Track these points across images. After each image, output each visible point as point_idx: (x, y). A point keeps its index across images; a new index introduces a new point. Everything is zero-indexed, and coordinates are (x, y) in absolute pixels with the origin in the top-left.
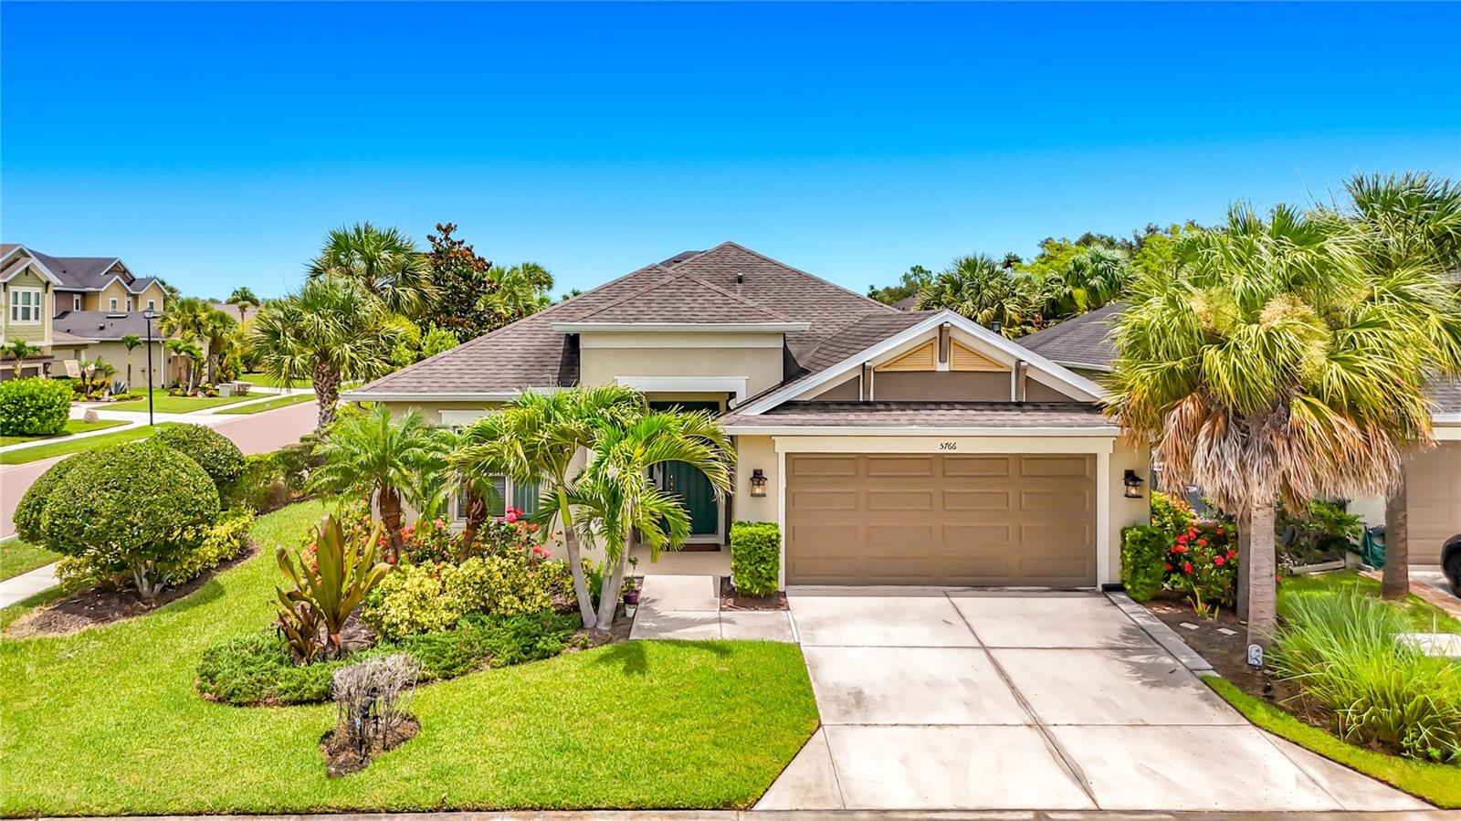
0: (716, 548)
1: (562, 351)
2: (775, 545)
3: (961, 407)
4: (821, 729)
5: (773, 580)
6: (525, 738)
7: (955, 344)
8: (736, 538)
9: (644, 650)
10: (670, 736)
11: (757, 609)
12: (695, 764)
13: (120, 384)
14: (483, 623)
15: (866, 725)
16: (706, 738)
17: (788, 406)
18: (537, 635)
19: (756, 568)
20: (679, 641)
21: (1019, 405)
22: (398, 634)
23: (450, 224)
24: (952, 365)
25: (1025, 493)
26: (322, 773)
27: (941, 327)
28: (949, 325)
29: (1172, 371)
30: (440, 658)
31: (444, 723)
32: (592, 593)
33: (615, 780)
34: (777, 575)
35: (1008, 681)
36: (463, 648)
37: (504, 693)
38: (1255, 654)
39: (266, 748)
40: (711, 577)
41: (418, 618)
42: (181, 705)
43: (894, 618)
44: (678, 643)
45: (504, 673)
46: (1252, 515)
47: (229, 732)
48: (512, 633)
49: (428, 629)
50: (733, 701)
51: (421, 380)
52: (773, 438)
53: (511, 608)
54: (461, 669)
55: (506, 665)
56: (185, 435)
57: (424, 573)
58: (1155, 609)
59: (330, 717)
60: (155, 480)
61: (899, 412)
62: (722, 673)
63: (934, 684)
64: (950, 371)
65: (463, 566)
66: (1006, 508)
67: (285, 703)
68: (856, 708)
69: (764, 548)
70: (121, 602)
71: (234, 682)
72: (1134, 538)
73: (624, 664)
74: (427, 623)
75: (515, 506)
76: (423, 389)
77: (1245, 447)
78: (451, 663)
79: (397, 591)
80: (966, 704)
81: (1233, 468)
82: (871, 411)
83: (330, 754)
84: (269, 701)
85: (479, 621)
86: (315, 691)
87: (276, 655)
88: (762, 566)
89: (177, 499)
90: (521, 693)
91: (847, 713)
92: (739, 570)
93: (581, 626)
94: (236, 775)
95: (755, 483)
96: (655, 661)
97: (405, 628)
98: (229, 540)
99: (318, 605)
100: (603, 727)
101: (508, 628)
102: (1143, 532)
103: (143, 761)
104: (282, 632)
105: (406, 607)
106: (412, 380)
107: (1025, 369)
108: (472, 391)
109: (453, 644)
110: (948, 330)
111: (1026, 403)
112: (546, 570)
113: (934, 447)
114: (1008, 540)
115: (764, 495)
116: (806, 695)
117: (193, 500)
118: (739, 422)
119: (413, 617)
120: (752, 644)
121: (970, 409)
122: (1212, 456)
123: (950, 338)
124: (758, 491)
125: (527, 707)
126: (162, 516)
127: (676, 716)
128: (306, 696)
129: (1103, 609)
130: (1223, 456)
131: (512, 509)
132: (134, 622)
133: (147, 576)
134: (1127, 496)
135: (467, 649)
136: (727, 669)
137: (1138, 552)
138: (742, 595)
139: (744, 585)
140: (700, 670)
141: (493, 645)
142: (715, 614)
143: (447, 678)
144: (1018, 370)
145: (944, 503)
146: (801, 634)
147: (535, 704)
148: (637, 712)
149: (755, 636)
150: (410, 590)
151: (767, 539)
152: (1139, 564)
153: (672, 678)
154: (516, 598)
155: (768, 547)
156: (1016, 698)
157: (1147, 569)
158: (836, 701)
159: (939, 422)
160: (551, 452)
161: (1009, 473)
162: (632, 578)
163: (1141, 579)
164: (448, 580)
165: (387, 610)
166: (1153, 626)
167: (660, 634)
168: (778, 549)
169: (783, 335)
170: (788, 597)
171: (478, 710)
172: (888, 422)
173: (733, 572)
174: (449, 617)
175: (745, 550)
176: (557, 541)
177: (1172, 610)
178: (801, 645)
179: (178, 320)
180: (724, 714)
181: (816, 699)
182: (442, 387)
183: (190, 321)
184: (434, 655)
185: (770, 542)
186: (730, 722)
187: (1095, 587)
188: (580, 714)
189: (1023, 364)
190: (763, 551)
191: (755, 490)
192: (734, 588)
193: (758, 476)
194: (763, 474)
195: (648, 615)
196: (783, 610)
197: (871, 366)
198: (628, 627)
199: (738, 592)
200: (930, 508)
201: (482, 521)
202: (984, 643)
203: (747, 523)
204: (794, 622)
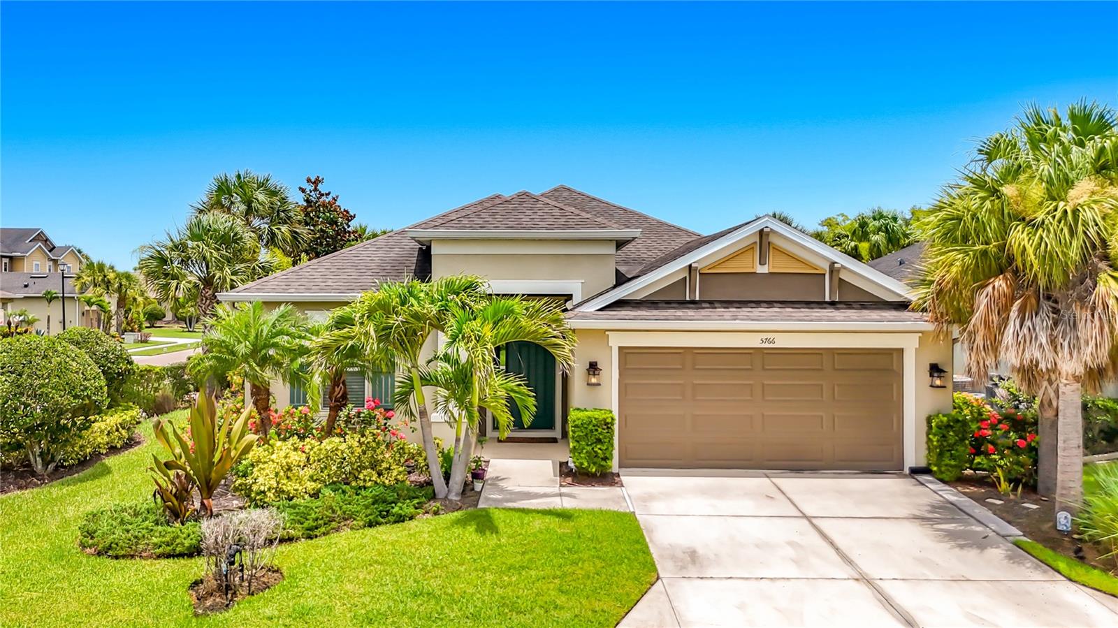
0: (554, 440)
1: (415, 261)
2: (610, 428)
3: (780, 306)
4: (660, 581)
5: (609, 459)
6: (382, 585)
7: (774, 248)
8: (574, 421)
9: (492, 515)
10: (518, 584)
11: (594, 486)
12: (543, 607)
13: (40, 331)
14: (344, 492)
15: (702, 578)
16: (552, 586)
17: (620, 304)
18: (393, 502)
19: (593, 449)
20: (524, 509)
21: (833, 304)
22: (266, 500)
23: (318, 177)
24: (771, 267)
25: (837, 385)
26: (190, 614)
27: (761, 232)
28: (768, 230)
29: (985, 253)
30: (303, 520)
31: (306, 573)
32: (444, 469)
33: (467, 620)
34: (612, 455)
35: (832, 544)
36: (325, 512)
37: (362, 549)
38: (1064, 520)
39: (138, 593)
40: (550, 461)
41: (284, 487)
42: (61, 557)
43: (721, 493)
44: (523, 511)
45: (363, 534)
46: (1060, 391)
47: (104, 579)
48: (370, 500)
49: (293, 495)
50: (576, 556)
51: (289, 283)
52: (607, 333)
53: (370, 480)
54: (323, 529)
55: (365, 526)
56: (79, 337)
57: (290, 446)
58: (959, 488)
59: (200, 567)
60: (47, 366)
61: (723, 310)
62: (564, 534)
63: (763, 545)
64: (770, 273)
65: (325, 442)
66: (820, 398)
67: (159, 557)
68: (692, 563)
69: (600, 430)
70: (16, 478)
71: (112, 537)
72: (940, 424)
73: (474, 527)
74: (292, 491)
75: (373, 396)
76: (289, 291)
77: (1056, 324)
78: (315, 524)
79: (265, 462)
80: (793, 561)
81: (1044, 341)
82: (697, 308)
83: (198, 599)
84: (144, 554)
85: (340, 491)
86: (186, 545)
87: (152, 518)
88: (599, 446)
89: (67, 384)
90: (378, 550)
91: (683, 568)
92: (577, 449)
93: (433, 497)
94: (108, 614)
95: (591, 373)
96: (502, 524)
97: (272, 495)
98: (117, 430)
99: (192, 472)
100: (455, 577)
101: (366, 496)
102: (948, 418)
103: (21, 602)
104: (158, 496)
105: (273, 476)
107: (838, 270)
108: (334, 293)
109: (316, 508)
110: (768, 234)
111: (840, 302)
112: (402, 446)
113: (754, 342)
114: (822, 428)
115: (599, 385)
116: (644, 553)
117: (81, 385)
118: (576, 316)
119: (280, 485)
120: (592, 512)
121: (788, 307)
122: (1025, 330)
123: (769, 243)
124: (594, 380)
125: (384, 561)
126: (53, 398)
127: (523, 568)
128: (179, 549)
129: (913, 488)
130: (1034, 329)
131: (371, 399)
132: (27, 493)
133: (41, 455)
134: (931, 386)
135: (329, 513)
136: (569, 531)
137: (944, 436)
138: (579, 474)
139: (582, 464)
140: (545, 532)
141: (353, 510)
142: (556, 489)
143: (310, 537)
144: (831, 272)
145: (763, 394)
146: (635, 505)
147: (391, 558)
148: (486, 564)
149: (593, 506)
150: (277, 461)
151: (603, 422)
152: (944, 447)
153: (518, 538)
154: (374, 472)
155: (604, 429)
156: (841, 557)
157: (953, 452)
158: (672, 559)
159: (759, 318)
160: (405, 336)
161: (822, 366)
162: (479, 458)
163: (947, 461)
164: (312, 453)
165: (255, 479)
166: (962, 502)
167: (505, 504)
168: (613, 431)
169: (615, 242)
170: (621, 477)
171: (338, 562)
172: (713, 317)
173: (571, 455)
174: (313, 487)
175: (583, 432)
176: (411, 428)
177: (976, 489)
178: (636, 513)
179: (90, 279)
180: (568, 567)
181: (654, 556)
182: (308, 289)
183: (100, 280)
184: (298, 517)
185: (605, 425)
186: (574, 573)
187: (903, 470)
188: (434, 566)
189: (836, 266)
190: (599, 433)
191: (591, 380)
192: (571, 470)
193: (594, 367)
194: (598, 366)
195: (495, 490)
196: (618, 487)
197: (697, 267)
198: (476, 499)
199: (576, 472)
200: (751, 398)
201: (343, 404)
202: (806, 514)
203: (583, 409)
204: (629, 495)
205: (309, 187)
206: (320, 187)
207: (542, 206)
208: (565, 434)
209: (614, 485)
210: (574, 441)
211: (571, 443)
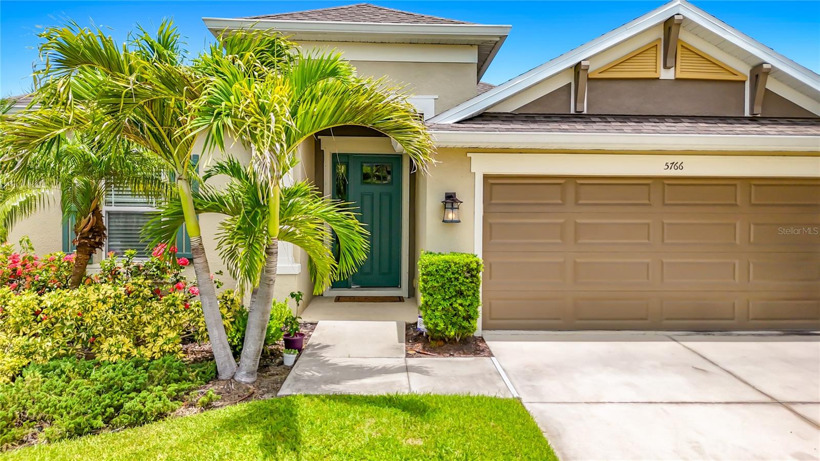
0: (400, 299)
2: (475, 276)
3: (690, 121)
5: (471, 318)
7: (683, 47)
8: (426, 267)
9: (296, 411)
11: (453, 355)
14: (62, 373)
17: (483, 117)
18: (134, 390)
19: (451, 305)
21: (753, 119)
24: (678, 72)
25: (754, 224)
27: (669, 21)
28: (680, 17)
34: (476, 313)
40: (395, 323)
43: (630, 365)
45: (57, 450)
48: (99, 387)
52: (469, 155)
53: (117, 352)
55: (63, 438)
64: (677, 79)
66: (732, 242)
69: (461, 279)
82: (586, 122)
85: (57, 370)
88: (459, 301)
92: (430, 306)
93: (215, 376)
95: (448, 207)
107: (768, 74)
110: (677, 24)
111: (762, 117)
113: (655, 167)
114: (734, 279)
115: (459, 222)
120: (456, 401)
121: (700, 123)
123: (677, 39)
124: (451, 216)
136: (421, 443)
138: (432, 339)
139: (436, 325)
142: (400, 361)
144: (755, 78)
145: (663, 236)
146: (517, 386)
149: (456, 388)
151: (465, 269)
154: (127, 341)
155: (467, 278)
161: (736, 201)
162: (297, 320)
167: (323, 387)
168: (478, 280)
169: (477, 46)
170: (487, 342)
172: (609, 131)
173: (422, 313)
174: (13, 364)
175: (438, 282)
178: (523, 401)
185: (468, 272)
189: (765, 66)
190: (460, 284)
191: (448, 215)
192: (422, 333)
193: (452, 199)
194: (456, 197)
195: (312, 364)
196: (485, 356)
197: (588, 66)
198: (281, 378)
199: (427, 336)
200: (647, 241)
201: (96, 243)
202: (778, 398)
203: (437, 253)
204: (504, 370)
208: (412, 293)
209: (479, 353)
210: (425, 295)
211: (422, 298)
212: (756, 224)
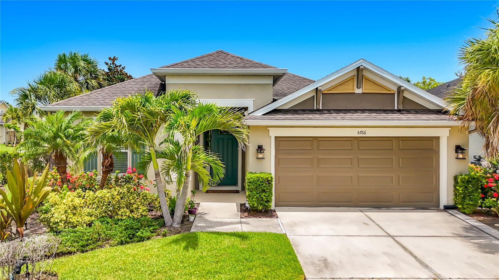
0: (237, 192)
1: (158, 90)
2: (270, 183)
3: (369, 112)
5: (269, 202)
7: (365, 79)
8: (249, 179)
9: (198, 237)
11: (261, 217)
14: (108, 223)
17: (276, 111)
18: (137, 229)
19: (260, 196)
20: (219, 232)
21: (399, 111)
22: (58, 228)
23: (115, 57)
24: (364, 90)
27: (358, 69)
28: (363, 67)
30: (79, 240)
32: (171, 208)
34: (271, 199)
35: (411, 253)
36: (94, 235)
37: (113, 260)
40: (235, 203)
41: (70, 219)
43: (336, 222)
45: (116, 249)
48: (124, 228)
49: (76, 225)
50: (251, 264)
51: (83, 101)
52: (268, 128)
53: (125, 215)
54: (91, 246)
55: (118, 245)
57: (75, 195)
58: (475, 218)
61: (336, 114)
62: (244, 249)
63: (368, 255)
64: (363, 93)
66: (392, 166)
68: (326, 268)
72: (463, 180)
74: (76, 222)
75: (133, 167)
76: (83, 105)
78: (86, 243)
79: (59, 205)
82: (321, 114)
85: (106, 222)
88: (263, 194)
90: (123, 260)
91: (320, 271)
92: (251, 196)
93: (164, 225)
95: (259, 151)
96: (204, 243)
97: (62, 225)
99: (10, 211)
101: (121, 225)
102: (468, 177)
105: (64, 213)
106: (78, 101)
107: (403, 91)
109: (89, 233)
110: (362, 70)
111: (403, 110)
112: (145, 195)
113: (353, 133)
114: (392, 183)
115: (264, 158)
116: (295, 261)
118: (250, 118)
119: (68, 219)
120: (260, 234)
121: (374, 113)
123: (363, 76)
124: (260, 156)
125: (126, 268)
127: (216, 272)
129: (447, 218)
131: (131, 168)
134: (457, 158)
135: (96, 236)
136: (246, 247)
137: (466, 187)
138: (252, 211)
139: (254, 204)
140: (231, 247)
141: (112, 234)
142: (238, 220)
143: (83, 252)
144: (399, 92)
145: (358, 164)
146: (286, 229)
147: (131, 266)
148: (192, 270)
149: (261, 230)
150: (66, 204)
151: (266, 180)
152: (466, 194)
153: (214, 252)
154: (128, 211)
155: (267, 184)
156: (419, 263)
157: (471, 196)
158: (312, 265)
159: (357, 119)
160: (146, 127)
161: (393, 148)
162: (192, 202)
163: (467, 202)
164: (88, 199)
165: (53, 215)
166: (481, 226)
167: (207, 229)
168: (272, 185)
169: (273, 76)
170: (276, 212)
171: (96, 269)
172: (330, 119)
173: (247, 199)
174: (89, 219)
175: (254, 186)
176: (154, 185)
177: (486, 218)
178: (287, 234)
179: (10, 116)
180: (246, 272)
181: (300, 263)
182: (94, 104)
183: (15, 116)
184: (77, 239)
185: (267, 182)
186: (250, 276)
187: (439, 207)
188: (158, 272)
189: (402, 88)
190: (264, 186)
191: (259, 156)
192: (248, 208)
193: (260, 148)
194: (263, 147)
195: (201, 220)
196: (275, 218)
197: (321, 89)
198: (190, 226)
199: (250, 209)
200: (351, 166)
201: (111, 170)
202: (390, 234)
203: (254, 173)
204: (282, 223)
205: (110, 62)
206: (116, 62)
207: (230, 57)
208: (243, 188)
209: (272, 217)
210: (249, 191)
211: (247, 193)
212: (402, 158)
